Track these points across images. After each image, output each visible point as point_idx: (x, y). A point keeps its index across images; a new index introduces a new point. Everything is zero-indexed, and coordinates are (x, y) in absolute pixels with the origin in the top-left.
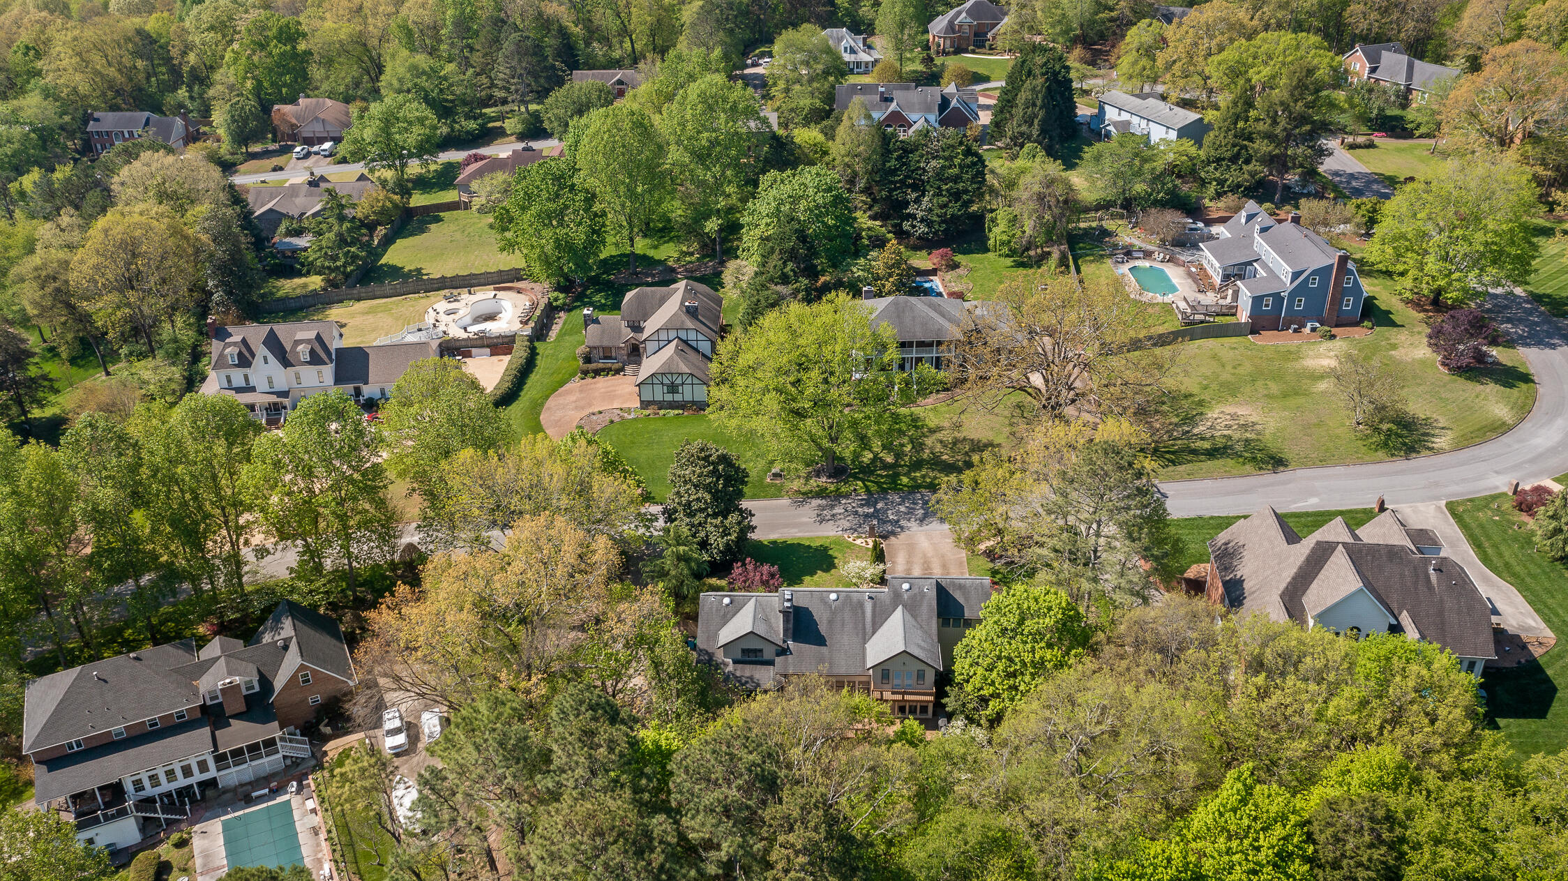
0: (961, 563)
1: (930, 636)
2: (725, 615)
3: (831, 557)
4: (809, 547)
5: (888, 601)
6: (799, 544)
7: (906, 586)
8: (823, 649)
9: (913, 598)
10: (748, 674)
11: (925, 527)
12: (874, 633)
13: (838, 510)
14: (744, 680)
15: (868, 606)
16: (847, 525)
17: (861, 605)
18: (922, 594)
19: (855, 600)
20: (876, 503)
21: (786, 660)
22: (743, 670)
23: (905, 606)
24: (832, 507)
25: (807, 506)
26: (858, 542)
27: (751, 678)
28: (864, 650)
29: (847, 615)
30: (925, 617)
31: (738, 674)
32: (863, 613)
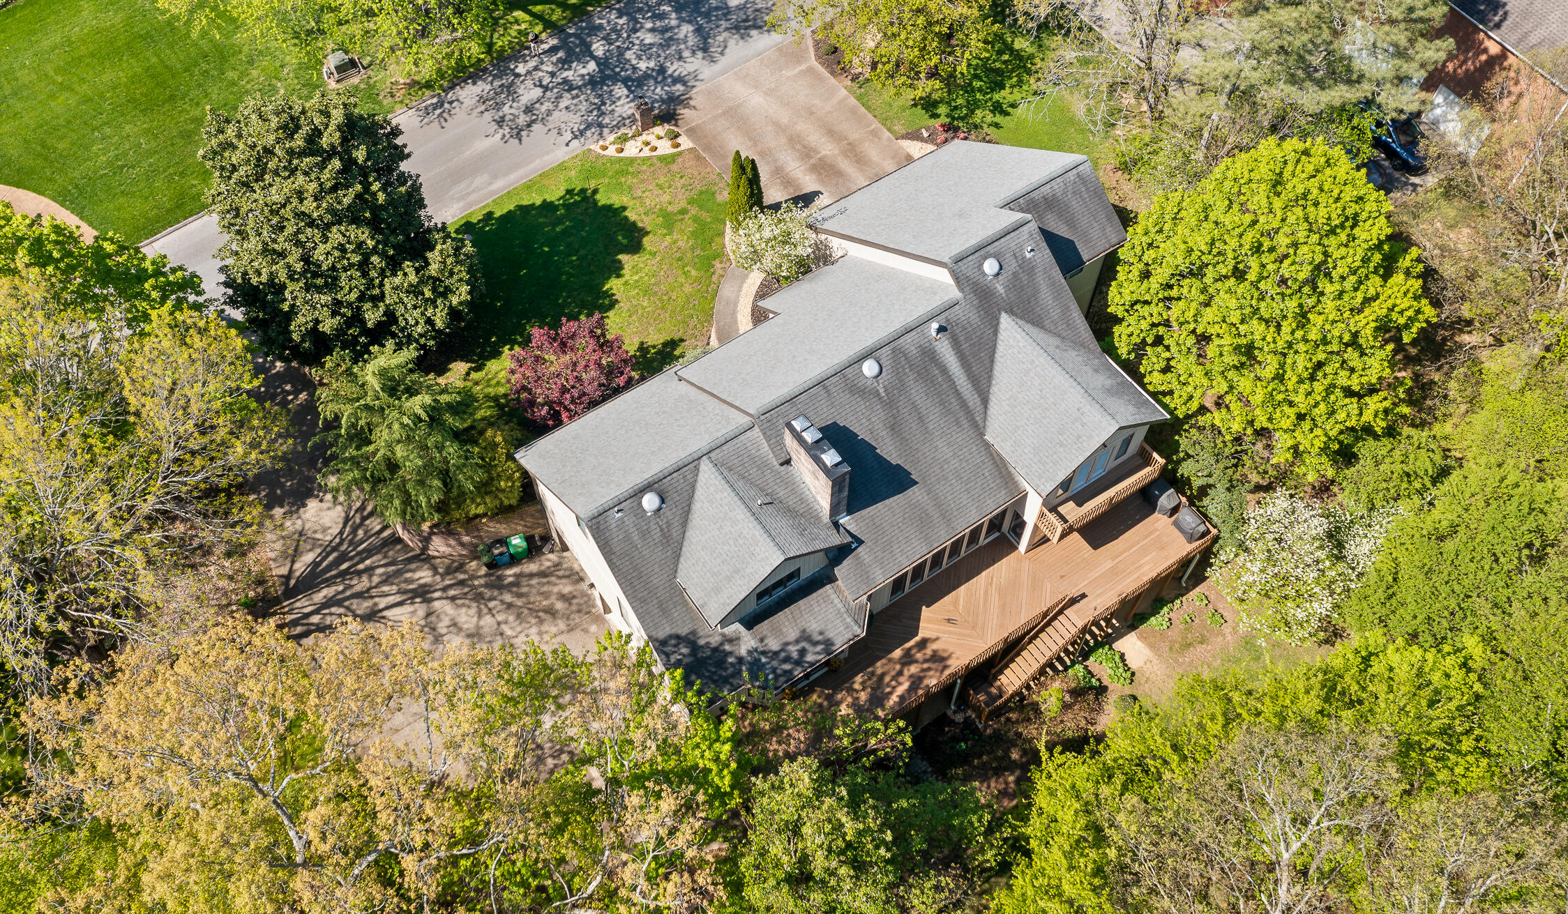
0: (853, 112)
1: (1083, 345)
2: (666, 535)
3: (613, 213)
4: (547, 206)
5: (974, 317)
6: (524, 210)
7: (990, 267)
8: (913, 493)
9: (1015, 284)
10: (792, 635)
11: (723, 62)
12: (985, 402)
13: (529, 94)
14: (793, 650)
15: (944, 349)
16: (575, 121)
17: (929, 354)
18: (1027, 267)
19: (913, 351)
20: (587, 46)
21: (860, 564)
22: (777, 631)
23: (1011, 312)
24: (510, 90)
25: (459, 112)
26: (632, 149)
27: (805, 637)
28: (988, 446)
29: (917, 392)
30: (1055, 313)
31: (773, 644)
32: (944, 370)
